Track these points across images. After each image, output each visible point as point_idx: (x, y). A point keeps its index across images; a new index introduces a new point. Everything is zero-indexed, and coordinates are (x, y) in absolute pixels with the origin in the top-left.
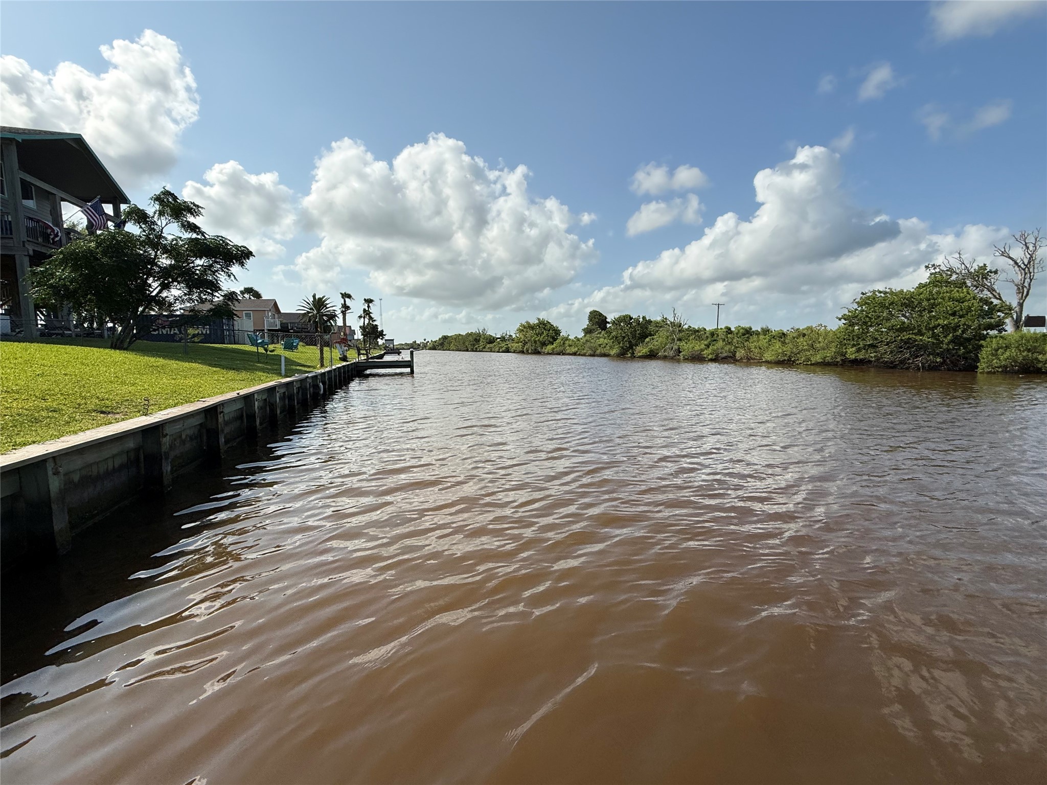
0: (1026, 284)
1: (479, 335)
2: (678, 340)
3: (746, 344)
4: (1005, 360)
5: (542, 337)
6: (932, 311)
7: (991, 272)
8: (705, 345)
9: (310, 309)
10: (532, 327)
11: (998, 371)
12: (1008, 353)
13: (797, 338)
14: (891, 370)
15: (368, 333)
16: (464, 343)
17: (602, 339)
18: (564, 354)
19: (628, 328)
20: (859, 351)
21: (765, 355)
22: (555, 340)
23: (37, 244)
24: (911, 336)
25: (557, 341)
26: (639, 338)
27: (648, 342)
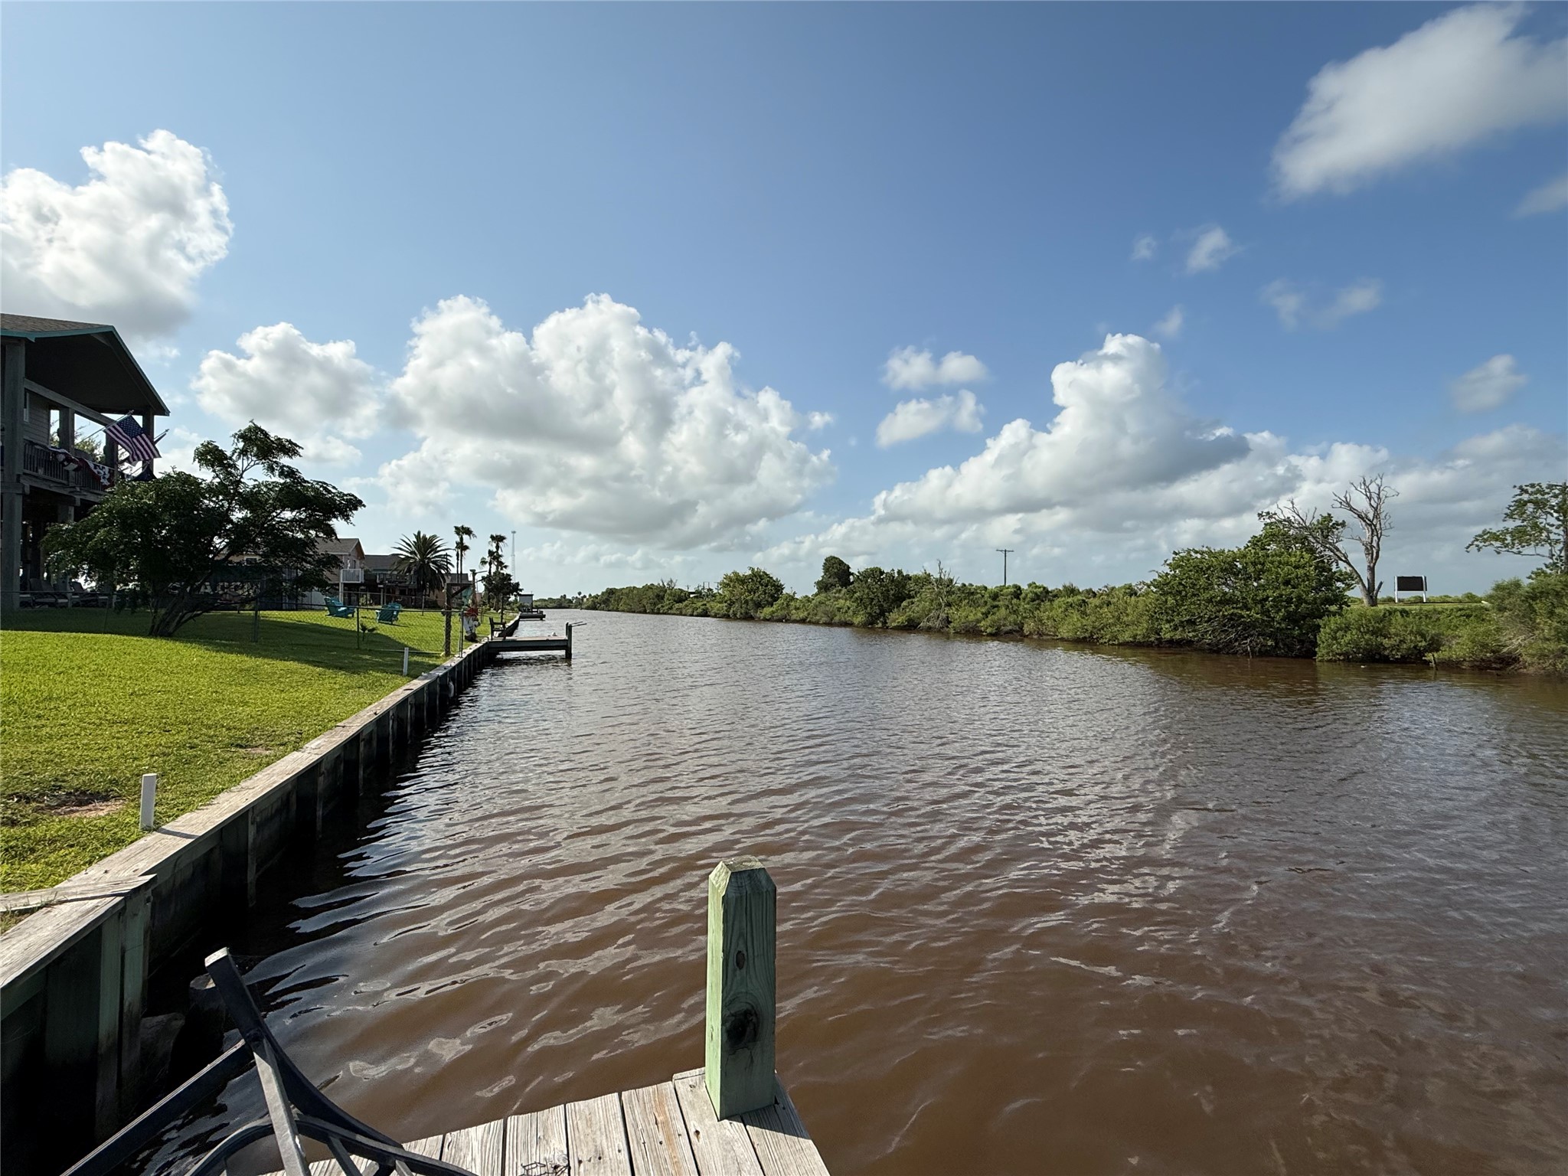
0: (1374, 544)
1: (663, 589)
2: (946, 605)
3: (1036, 613)
4: (1346, 646)
5: (757, 595)
6: (1260, 579)
7: (1338, 525)
8: (983, 614)
9: (411, 553)
10: (741, 580)
11: (1339, 660)
12: (1349, 637)
13: (1101, 608)
14: (1215, 656)
15: (496, 586)
16: (640, 601)
17: (841, 601)
18: (788, 621)
19: (877, 586)
20: (1175, 628)
21: (1060, 630)
22: (776, 599)
23: (36, 477)
24: (1236, 611)
25: (779, 602)
26: (894, 601)
27: (906, 607)
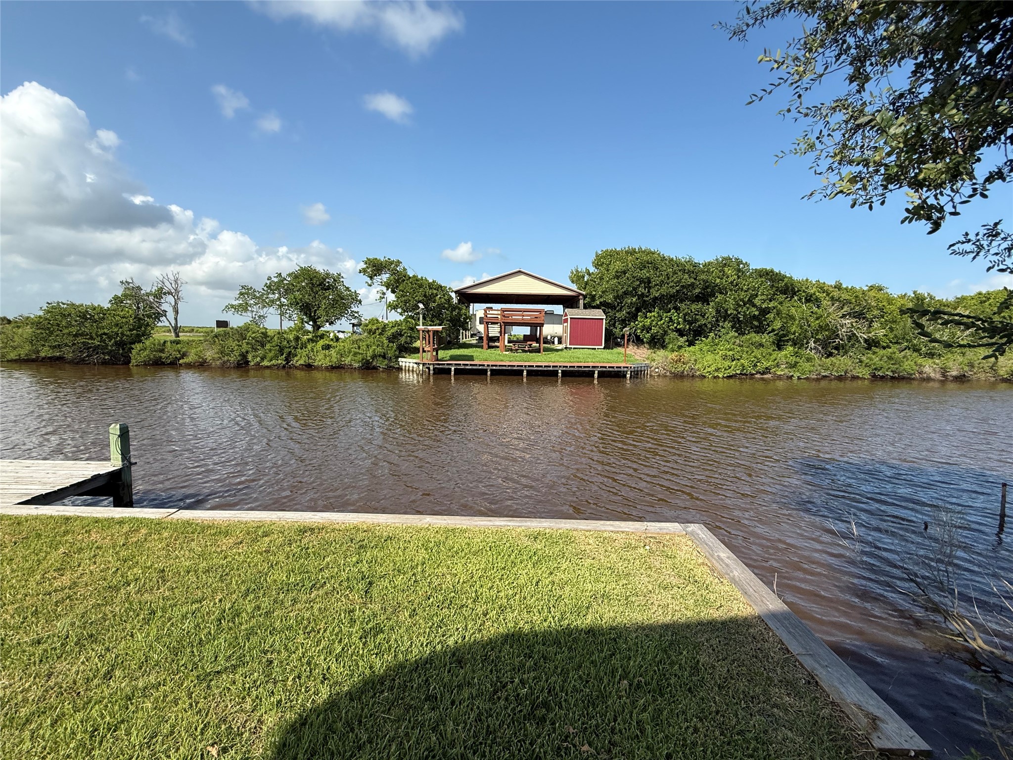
4: (144, 358)
11: (141, 365)
12: (146, 353)
14: (75, 365)
24: (85, 340)
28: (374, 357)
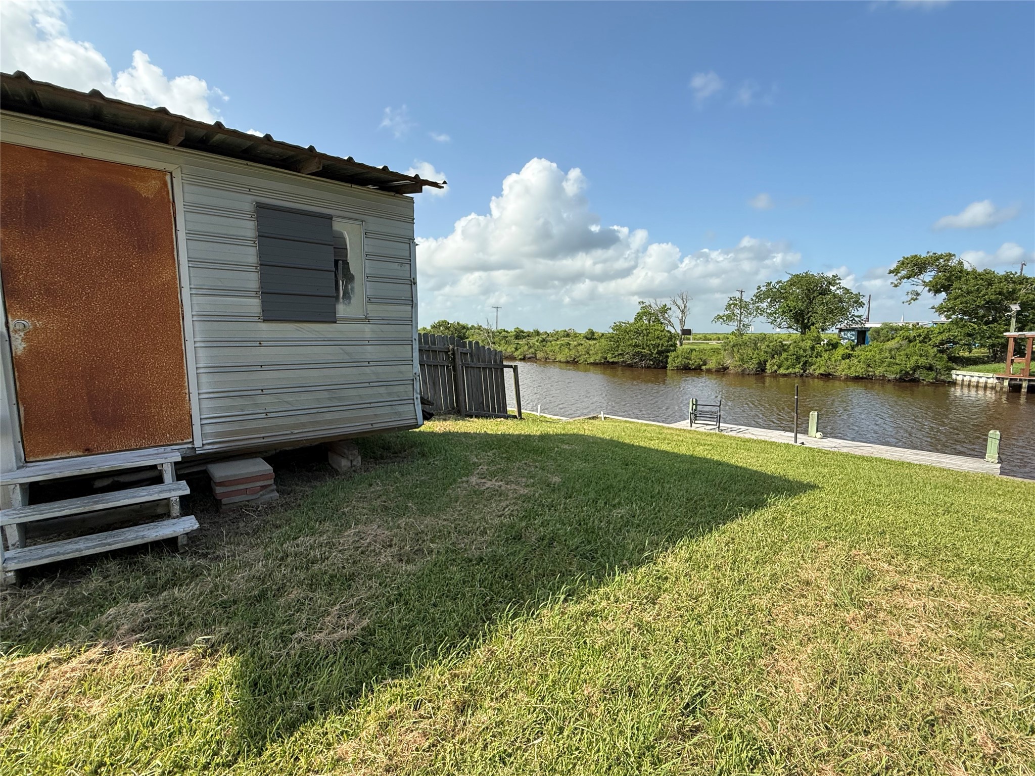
2: (492, 343)
4: (677, 363)
7: (668, 309)
8: (515, 348)
11: (675, 369)
12: (678, 360)
14: (630, 368)
20: (614, 357)
24: (639, 350)
28: (916, 368)
